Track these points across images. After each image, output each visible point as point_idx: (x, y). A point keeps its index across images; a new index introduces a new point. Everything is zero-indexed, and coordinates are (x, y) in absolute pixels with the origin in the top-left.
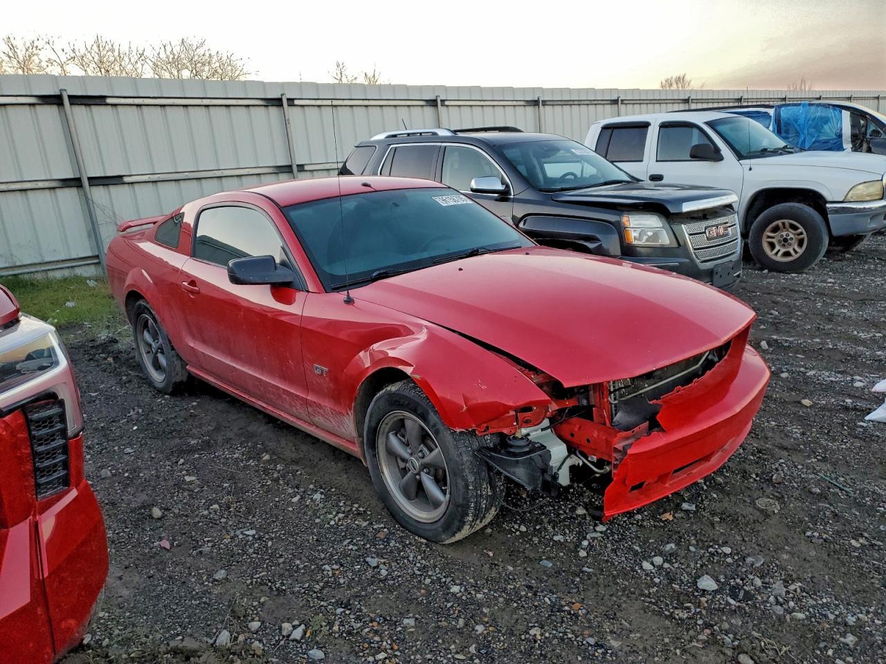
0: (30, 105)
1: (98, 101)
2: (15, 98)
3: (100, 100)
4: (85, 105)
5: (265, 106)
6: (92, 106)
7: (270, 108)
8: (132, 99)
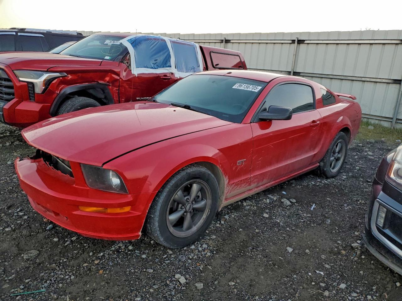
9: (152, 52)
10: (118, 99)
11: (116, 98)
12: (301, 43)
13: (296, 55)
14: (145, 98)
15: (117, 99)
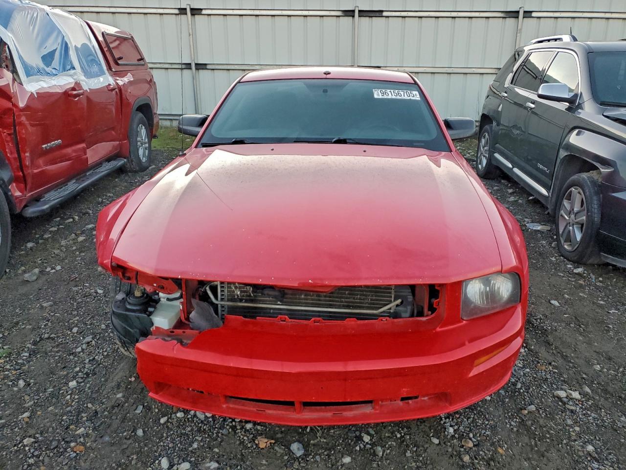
0: (337, 16)
1: (377, 14)
2: (329, 12)
3: (378, 13)
4: (370, 17)
5: (503, 18)
6: (373, 18)
7: (507, 19)
8: (400, 13)
9: (37, 37)
10: (16, 156)
11: (11, 153)
12: (196, 14)
13: (192, 34)
14: (53, 143)
15: (13, 156)
